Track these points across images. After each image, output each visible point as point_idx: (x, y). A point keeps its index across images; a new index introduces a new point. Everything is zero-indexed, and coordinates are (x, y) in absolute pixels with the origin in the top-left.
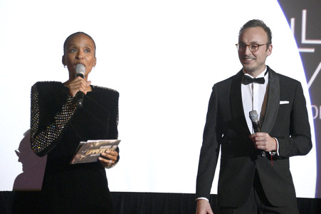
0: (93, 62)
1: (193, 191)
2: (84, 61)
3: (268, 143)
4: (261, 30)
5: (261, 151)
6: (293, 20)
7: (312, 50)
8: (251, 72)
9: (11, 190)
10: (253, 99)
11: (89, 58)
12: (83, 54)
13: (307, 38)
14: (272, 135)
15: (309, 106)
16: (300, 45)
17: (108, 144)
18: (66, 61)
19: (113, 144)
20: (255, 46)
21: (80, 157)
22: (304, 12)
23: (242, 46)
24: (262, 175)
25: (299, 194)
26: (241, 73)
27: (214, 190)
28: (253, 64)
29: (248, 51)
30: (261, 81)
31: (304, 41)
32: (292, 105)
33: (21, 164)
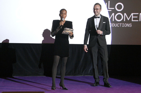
0: (66, 16)
1: (83, 43)
2: (64, 17)
3: (100, 32)
4: (99, 5)
5: (99, 34)
6: (106, 3)
7: (111, 10)
8: (96, 15)
9: (41, 43)
10: (97, 22)
11: (65, 16)
12: (64, 15)
13: (110, 8)
14: (101, 30)
15: (110, 24)
16: (108, 9)
17: (71, 30)
18: (60, 15)
19: (72, 30)
20: (97, 9)
21: (64, 32)
22: (109, 1)
23: (94, 9)
24: (99, 40)
25: (107, 44)
26: (94, 16)
27: (88, 43)
28: (97, 14)
29: (96, 11)
30: (99, 17)
31: (109, 8)
32: (106, 23)
33: (43, 37)
